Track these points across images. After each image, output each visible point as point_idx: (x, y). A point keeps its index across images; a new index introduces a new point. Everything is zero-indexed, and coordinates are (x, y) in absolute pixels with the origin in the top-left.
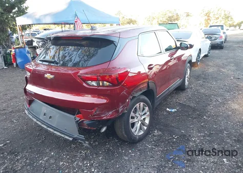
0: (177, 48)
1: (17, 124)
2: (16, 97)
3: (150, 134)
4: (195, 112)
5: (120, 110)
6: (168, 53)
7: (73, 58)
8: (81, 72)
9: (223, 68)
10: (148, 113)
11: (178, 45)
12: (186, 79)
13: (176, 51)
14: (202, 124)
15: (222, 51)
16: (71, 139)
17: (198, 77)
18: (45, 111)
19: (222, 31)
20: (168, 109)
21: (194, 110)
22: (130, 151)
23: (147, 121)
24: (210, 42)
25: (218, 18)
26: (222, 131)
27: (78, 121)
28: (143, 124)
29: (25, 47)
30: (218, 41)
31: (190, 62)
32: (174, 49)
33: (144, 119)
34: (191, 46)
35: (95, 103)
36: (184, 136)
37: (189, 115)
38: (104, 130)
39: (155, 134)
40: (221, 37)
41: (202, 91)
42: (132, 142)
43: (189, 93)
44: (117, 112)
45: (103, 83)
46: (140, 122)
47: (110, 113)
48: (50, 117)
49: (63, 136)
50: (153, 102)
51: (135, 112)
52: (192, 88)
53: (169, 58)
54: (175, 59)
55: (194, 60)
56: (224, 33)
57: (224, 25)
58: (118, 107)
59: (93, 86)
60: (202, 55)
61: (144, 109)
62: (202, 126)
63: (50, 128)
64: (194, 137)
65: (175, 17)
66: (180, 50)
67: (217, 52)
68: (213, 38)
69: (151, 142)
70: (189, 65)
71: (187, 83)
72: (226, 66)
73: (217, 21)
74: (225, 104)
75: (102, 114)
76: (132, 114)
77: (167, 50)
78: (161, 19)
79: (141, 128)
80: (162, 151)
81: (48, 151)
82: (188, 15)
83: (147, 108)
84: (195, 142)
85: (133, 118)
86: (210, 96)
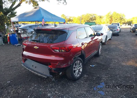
0: (95, 35)
1: (15, 72)
2: (12, 59)
3: (83, 77)
4: (104, 67)
5: (69, 64)
6: (90, 38)
7: (44, 41)
8: (51, 45)
9: (118, 45)
10: (82, 66)
11: (95, 34)
12: (100, 51)
13: (95, 37)
14: (107, 72)
15: (119, 37)
16: (46, 77)
17: (106, 50)
18: (33, 64)
19: (118, 27)
20: (91, 66)
21: (104, 65)
22: (73, 84)
23: (81, 70)
24: (112, 32)
25: (117, 19)
26: (116, 75)
27: (49, 69)
28: (79, 71)
29: (15, 33)
30: (116, 32)
31: (101, 42)
32: (94, 35)
33: (80, 69)
34: (102, 34)
35: (58, 60)
36: (99, 77)
37: (101, 68)
38: (61, 74)
39: (85, 77)
40: (118, 30)
41: (108, 57)
42: (74, 80)
43: (101, 57)
44: (68, 64)
45: (61, 51)
46: (78, 70)
47: (65, 65)
48: (36, 67)
49: (42, 76)
50: (84, 61)
51: (76, 65)
52: (102, 55)
53: (91, 40)
54: (94, 40)
55: (104, 41)
56: (119, 28)
57: (119, 23)
58: (68, 62)
59: (57, 52)
60: (108, 39)
61: (79, 64)
62: (108, 73)
63: (36, 72)
64: (103, 78)
65: (94, 18)
66: (96, 36)
67: (116, 37)
68: (114, 30)
69: (83, 80)
70: (101, 44)
71: (100, 53)
72: (120, 44)
73: (116, 21)
74: (118, 63)
75: (61, 65)
76: (74, 66)
77: (90, 36)
78: (86, 19)
79: (78, 73)
80: (88, 84)
81: (33, 84)
82: (100, 18)
83: (81, 63)
84: (104, 80)
85: (74, 68)
86: (111, 59)
